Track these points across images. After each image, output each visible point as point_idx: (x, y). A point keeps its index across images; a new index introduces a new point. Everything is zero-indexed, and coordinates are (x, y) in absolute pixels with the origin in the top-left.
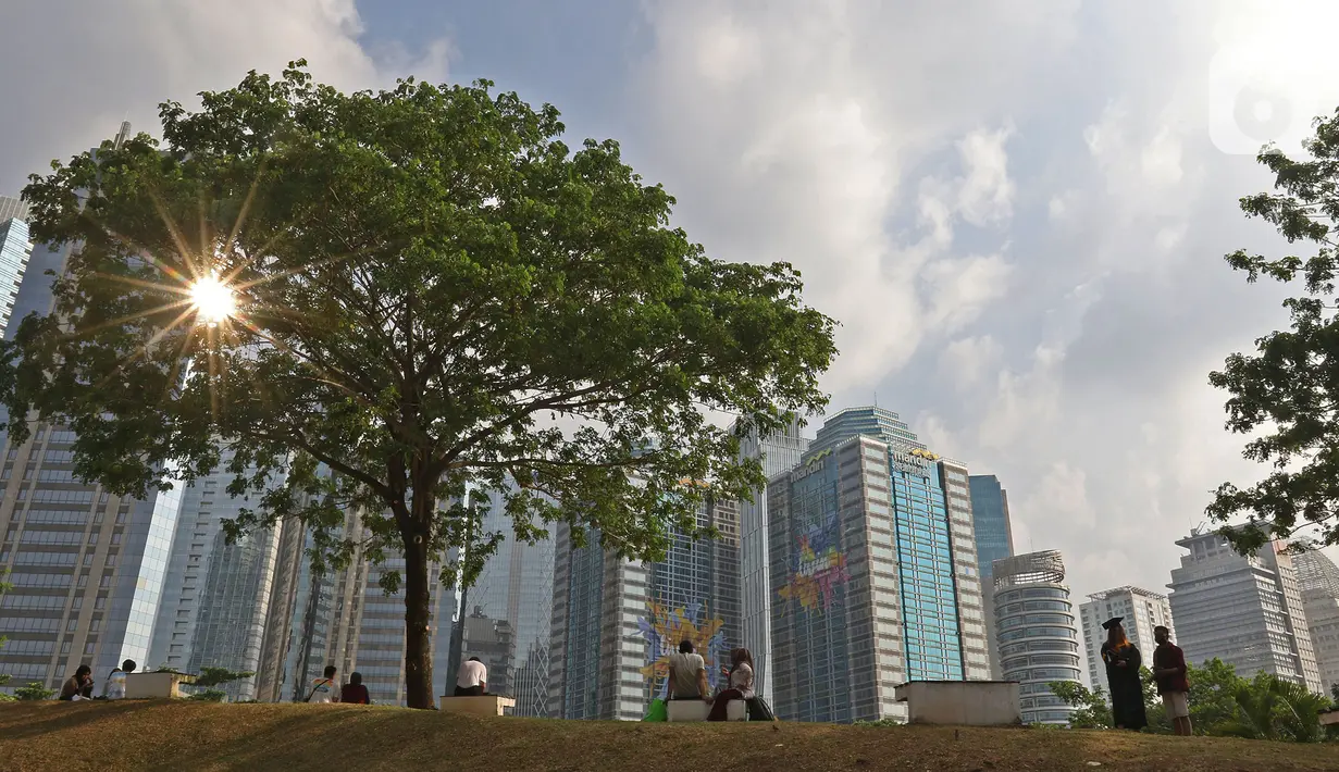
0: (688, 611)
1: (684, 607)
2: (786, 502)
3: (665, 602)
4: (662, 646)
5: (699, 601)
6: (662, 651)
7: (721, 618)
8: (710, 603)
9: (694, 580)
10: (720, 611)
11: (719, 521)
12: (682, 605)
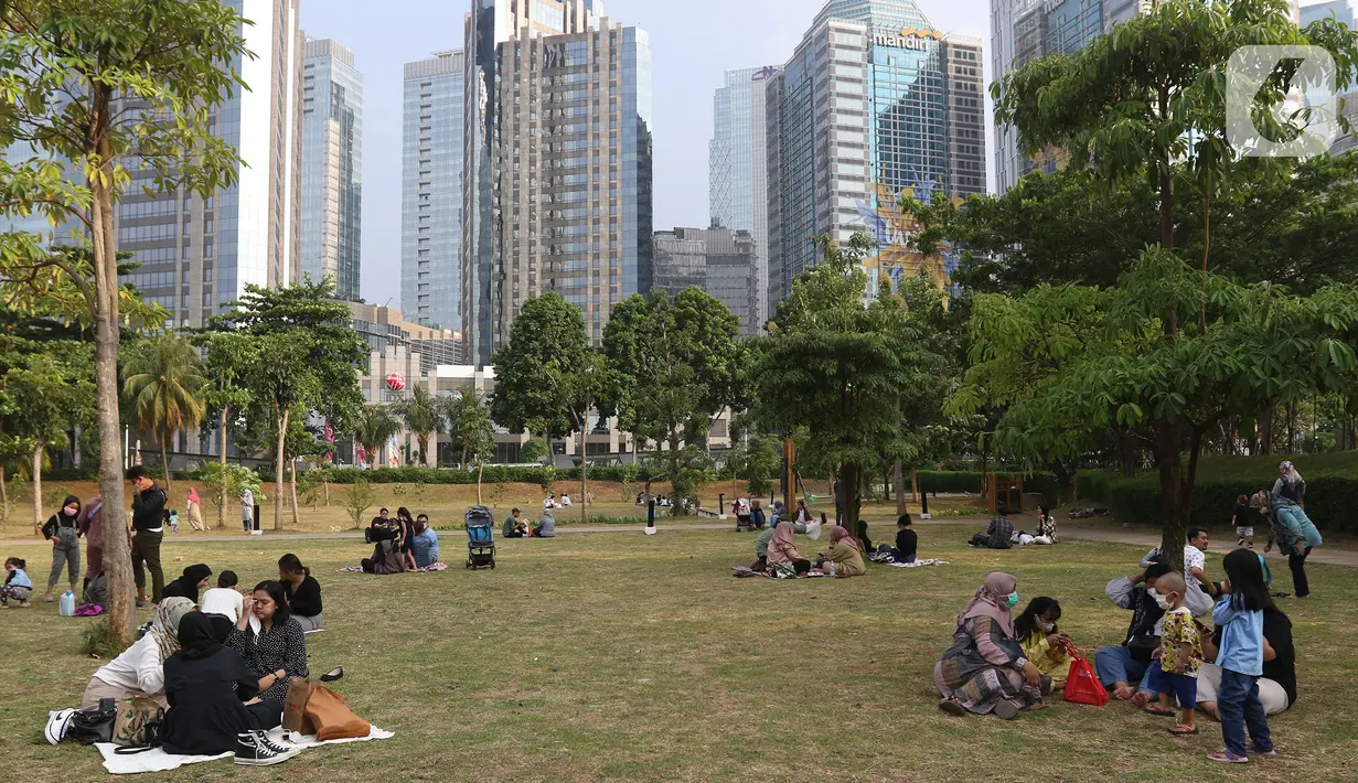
0: (920, 190)
1: (913, 186)
2: (1038, 41)
3: (890, 182)
4: (887, 232)
5: (932, 177)
6: (888, 238)
7: (962, 196)
8: (947, 180)
9: (925, 153)
10: (959, 188)
11: (955, 62)
12: (910, 184)
